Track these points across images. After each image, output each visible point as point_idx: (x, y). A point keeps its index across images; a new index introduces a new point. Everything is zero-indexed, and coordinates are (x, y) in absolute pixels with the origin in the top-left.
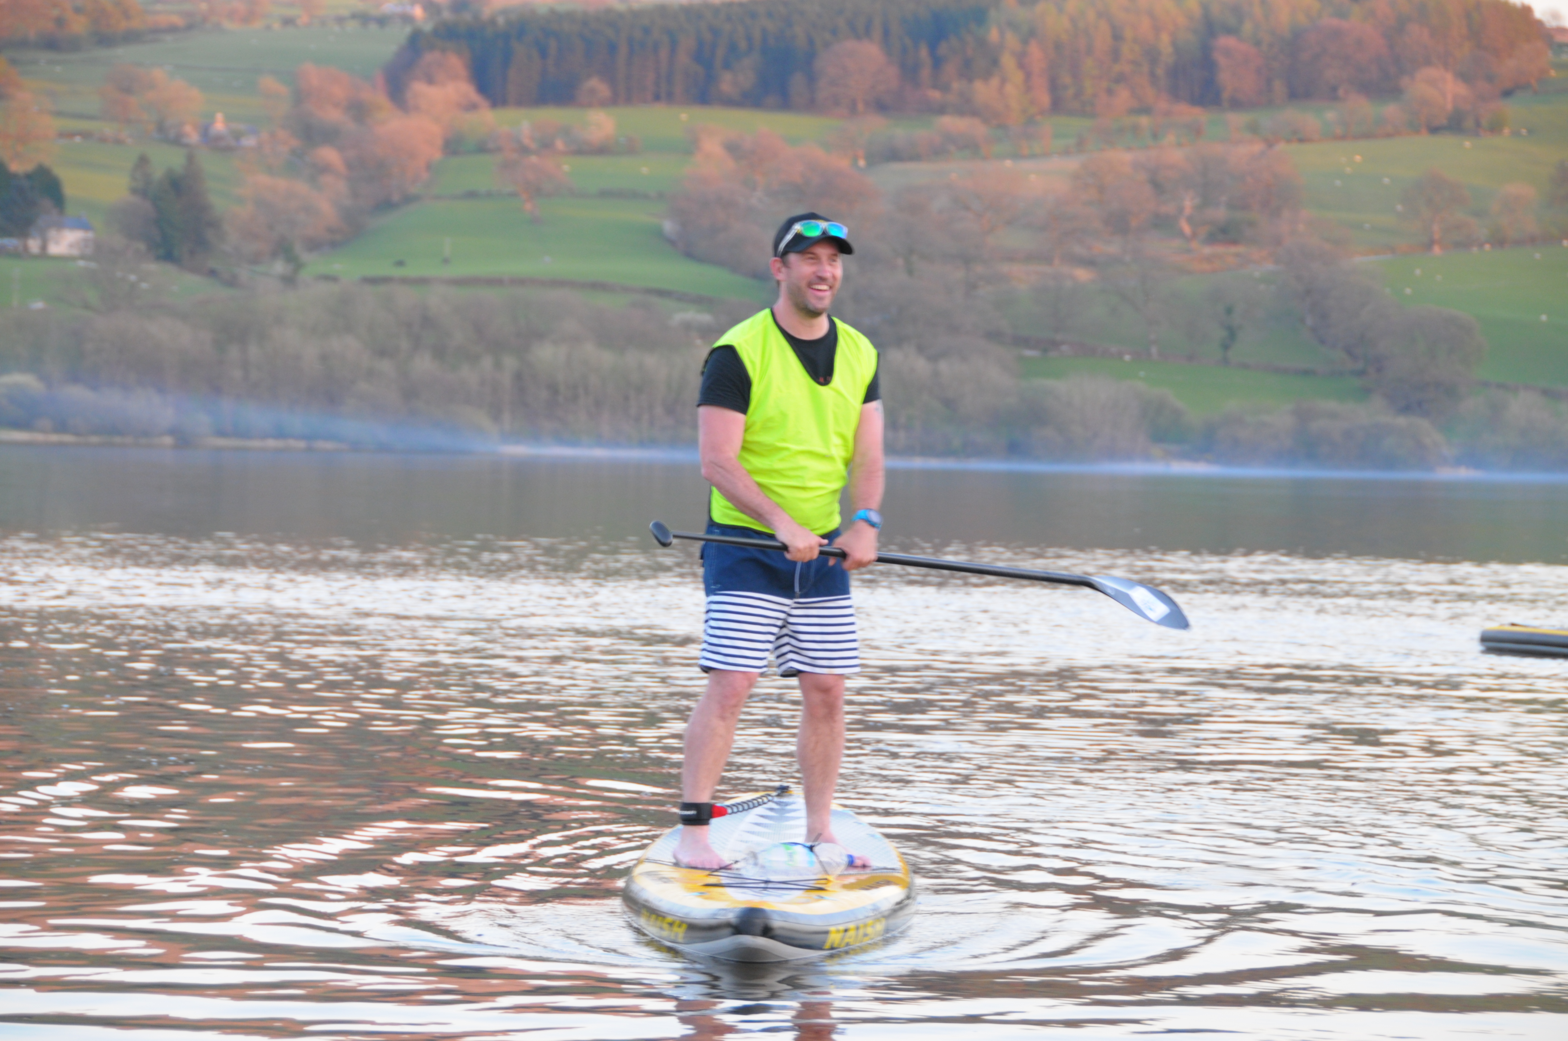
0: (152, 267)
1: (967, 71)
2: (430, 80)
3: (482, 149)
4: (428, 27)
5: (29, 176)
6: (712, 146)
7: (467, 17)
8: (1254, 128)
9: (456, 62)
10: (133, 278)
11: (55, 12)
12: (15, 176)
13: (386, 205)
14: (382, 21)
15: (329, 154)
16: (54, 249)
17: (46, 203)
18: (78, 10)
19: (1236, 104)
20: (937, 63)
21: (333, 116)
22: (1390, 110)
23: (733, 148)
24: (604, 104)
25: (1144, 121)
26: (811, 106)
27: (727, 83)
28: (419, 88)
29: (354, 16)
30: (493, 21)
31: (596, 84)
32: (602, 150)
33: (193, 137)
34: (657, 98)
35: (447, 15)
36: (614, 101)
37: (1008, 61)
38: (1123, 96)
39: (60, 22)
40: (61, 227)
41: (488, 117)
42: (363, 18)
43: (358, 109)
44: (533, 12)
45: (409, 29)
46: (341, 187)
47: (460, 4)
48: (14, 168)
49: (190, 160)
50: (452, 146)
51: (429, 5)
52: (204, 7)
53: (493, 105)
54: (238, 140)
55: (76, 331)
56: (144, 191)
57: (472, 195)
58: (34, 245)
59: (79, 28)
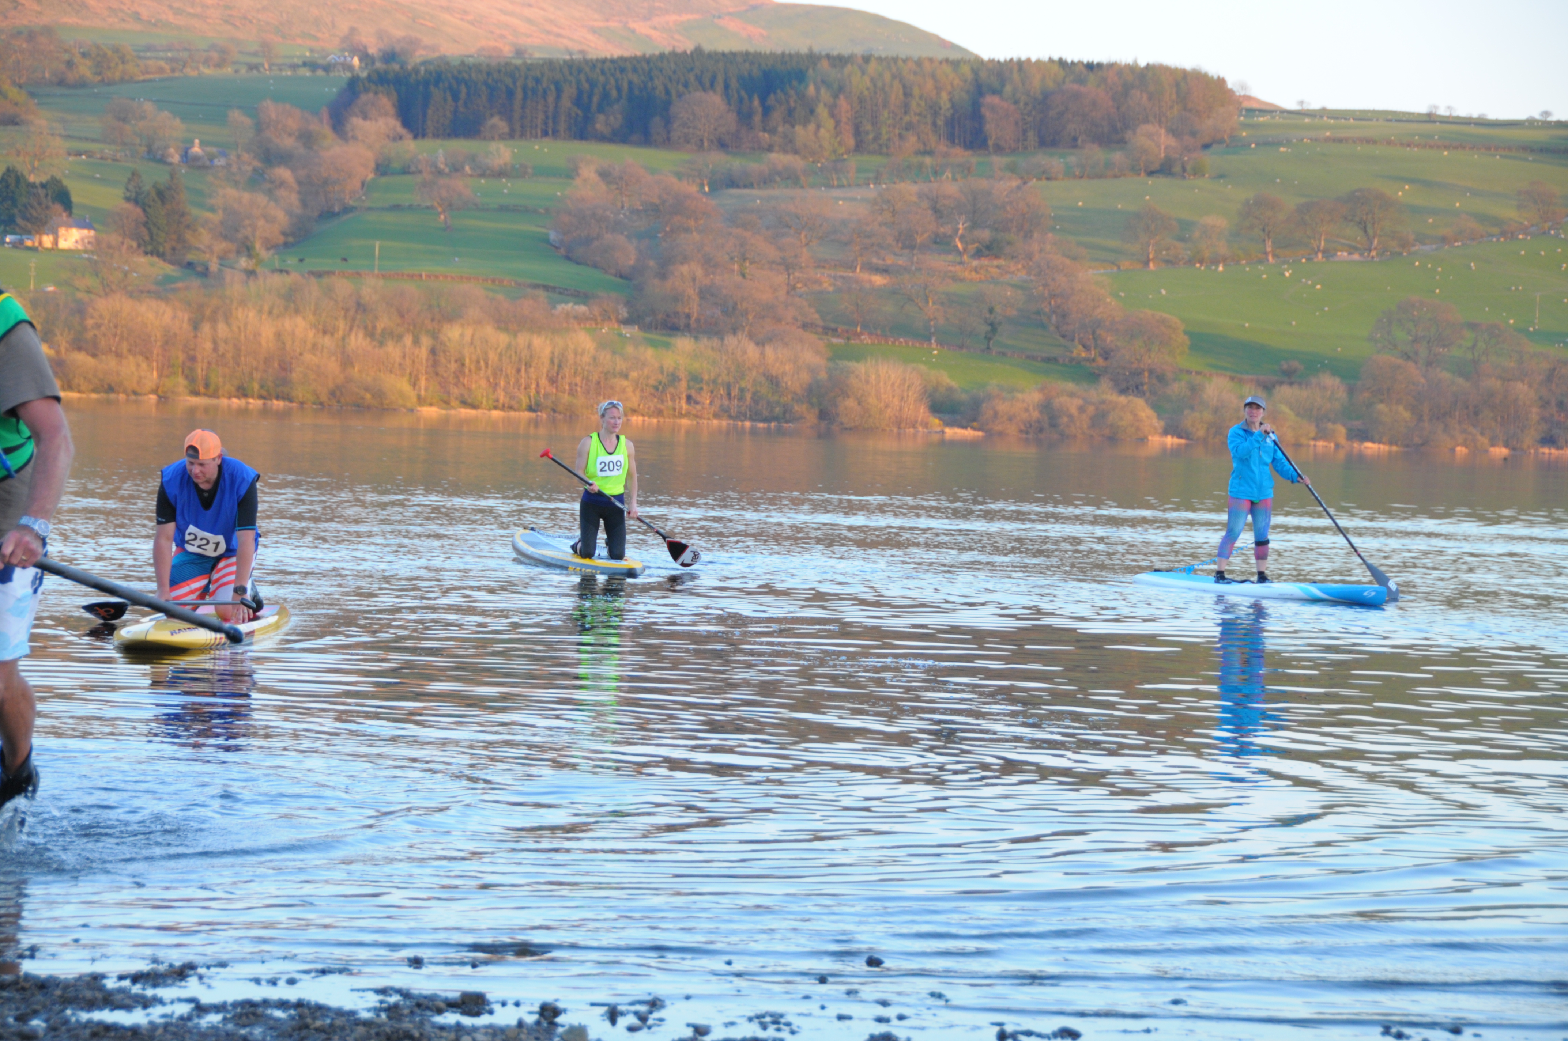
0: (143, 260)
1: (790, 117)
2: (365, 117)
3: (405, 171)
4: (364, 74)
5: (43, 186)
6: (588, 172)
7: (396, 67)
8: (1012, 169)
9: (386, 102)
10: (126, 268)
11: (66, 57)
12: (33, 185)
13: (328, 215)
14: (327, 68)
15: (284, 173)
16: (63, 244)
17: (58, 207)
18: (84, 55)
19: (999, 149)
20: (767, 111)
21: (288, 143)
22: (1117, 156)
23: (604, 175)
24: (502, 137)
25: (928, 160)
26: (667, 143)
27: (600, 124)
28: (356, 122)
29: (305, 64)
30: (416, 71)
31: (497, 122)
32: (501, 173)
33: (176, 158)
34: (545, 134)
35: (379, 65)
36: (511, 135)
37: (822, 111)
38: (912, 140)
39: (70, 64)
40: (69, 226)
41: (411, 146)
42: (312, 65)
43: (307, 138)
44: (448, 63)
45: (349, 75)
46: (294, 199)
47: (390, 56)
48: (32, 179)
49: (172, 176)
50: (382, 169)
51: (365, 57)
52: (185, 55)
53: (416, 137)
54: (211, 160)
55: (80, 310)
56: (136, 199)
57: (396, 208)
58: (47, 241)
59: (85, 69)
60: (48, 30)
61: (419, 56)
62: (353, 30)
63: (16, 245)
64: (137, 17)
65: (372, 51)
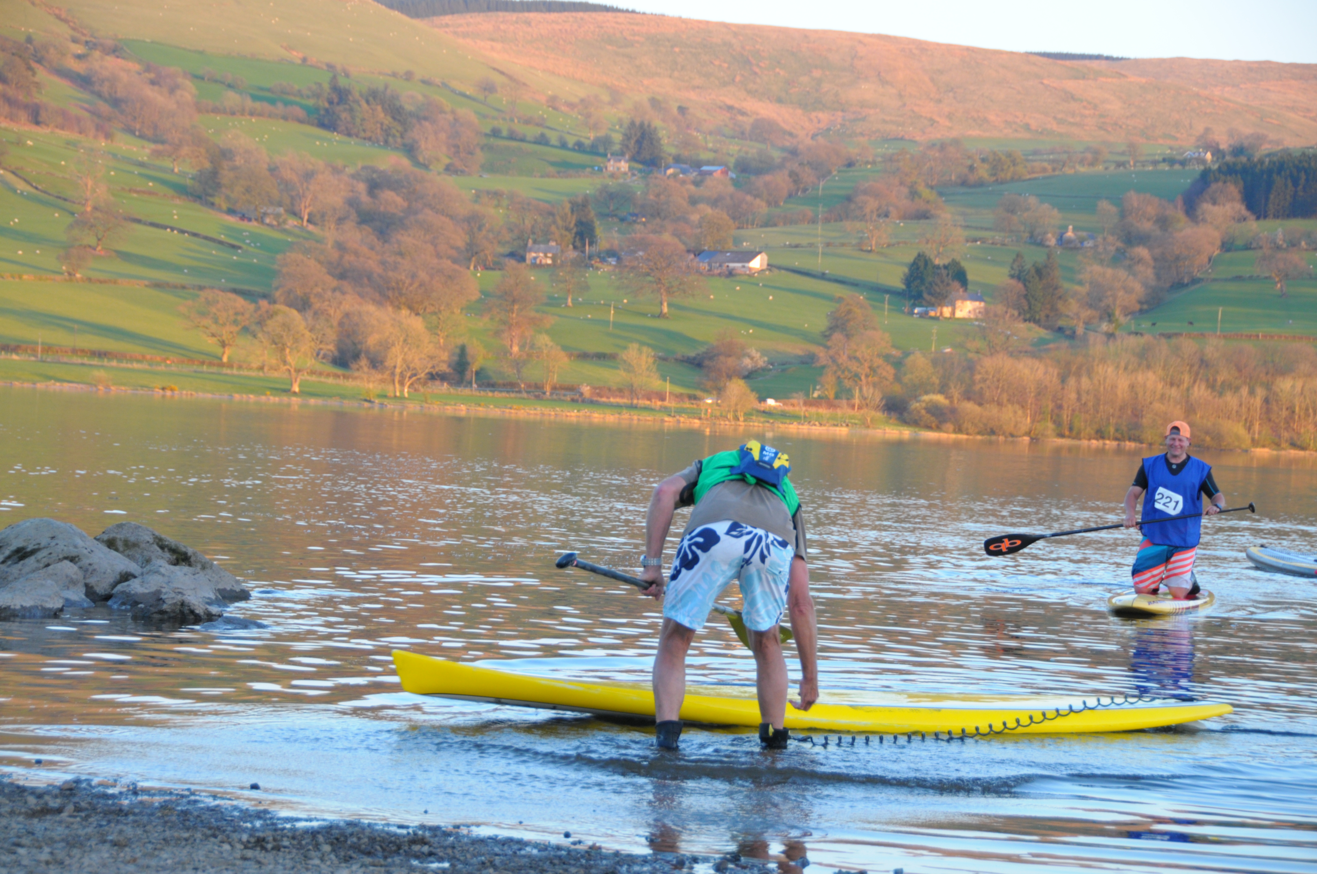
0: (1022, 325)
2: (1214, 203)
3: (1247, 247)
4: (1216, 167)
5: (946, 267)
7: (1244, 159)
9: (1233, 189)
10: (1009, 333)
11: (969, 162)
12: (938, 267)
13: (1179, 285)
14: (1183, 163)
15: (1142, 252)
16: (959, 314)
17: (956, 284)
18: (983, 160)
21: (1147, 226)
28: (1206, 207)
29: (1164, 160)
30: (1261, 162)
33: (1052, 242)
35: (1228, 158)
39: (971, 168)
40: (964, 299)
41: (1254, 226)
42: (1170, 161)
43: (1163, 222)
44: (1290, 155)
45: (1202, 167)
46: (1149, 273)
47: (1238, 151)
48: (937, 262)
49: (1049, 256)
50: (1227, 246)
51: (1217, 152)
52: (1065, 157)
53: (1258, 218)
54: (1082, 243)
55: (971, 367)
56: (1019, 276)
57: (1239, 278)
58: (947, 311)
59: (983, 172)
60: (956, 142)
61: (1266, 148)
62: (1207, 130)
63: (923, 315)
64: (1027, 127)
65: (1223, 146)
